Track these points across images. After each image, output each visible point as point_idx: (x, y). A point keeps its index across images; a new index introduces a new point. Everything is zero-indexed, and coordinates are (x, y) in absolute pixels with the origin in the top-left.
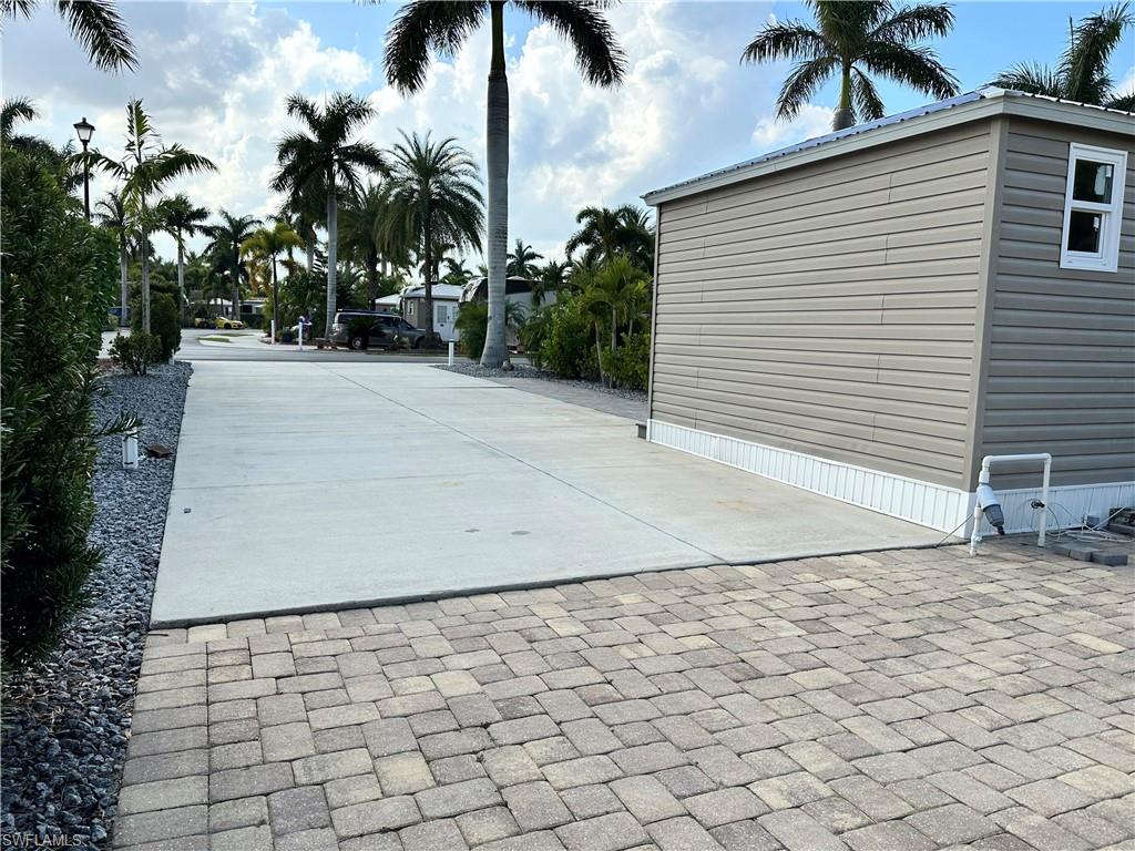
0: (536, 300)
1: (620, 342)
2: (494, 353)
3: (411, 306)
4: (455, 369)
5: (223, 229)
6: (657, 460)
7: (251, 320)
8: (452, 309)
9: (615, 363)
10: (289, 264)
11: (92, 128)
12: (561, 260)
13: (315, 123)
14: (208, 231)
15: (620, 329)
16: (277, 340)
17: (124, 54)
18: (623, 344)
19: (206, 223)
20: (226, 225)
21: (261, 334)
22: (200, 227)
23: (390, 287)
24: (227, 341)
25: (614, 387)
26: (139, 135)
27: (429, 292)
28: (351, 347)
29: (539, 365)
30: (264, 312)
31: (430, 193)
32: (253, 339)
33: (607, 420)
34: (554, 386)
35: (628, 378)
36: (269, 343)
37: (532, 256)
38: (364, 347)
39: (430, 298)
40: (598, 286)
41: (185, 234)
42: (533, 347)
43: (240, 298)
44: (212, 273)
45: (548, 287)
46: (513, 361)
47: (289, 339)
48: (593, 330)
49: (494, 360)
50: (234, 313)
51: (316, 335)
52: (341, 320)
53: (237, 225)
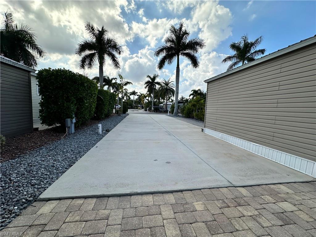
0: (184, 104)
1: (198, 111)
3: (164, 105)
4: (169, 116)
6: (206, 138)
8: (170, 106)
9: (197, 115)
11: (117, 79)
12: (188, 98)
13: (151, 79)
14: (138, 95)
15: (198, 109)
17: (119, 67)
18: (199, 112)
19: (137, 94)
22: (137, 95)
23: (162, 103)
25: (197, 120)
26: (122, 79)
27: (167, 103)
29: (183, 115)
31: (167, 88)
32: (142, 111)
33: (195, 127)
34: (185, 119)
35: (199, 118)
36: (144, 111)
37: (184, 98)
38: (156, 112)
39: (167, 104)
40: (194, 101)
42: (182, 112)
44: (138, 101)
45: (186, 102)
46: (179, 114)
47: (146, 110)
48: (193, 109)
49: (175, 114)
50: (141, 107)
51: (150, 110)
52: (153, 108)
53: (142, 94)
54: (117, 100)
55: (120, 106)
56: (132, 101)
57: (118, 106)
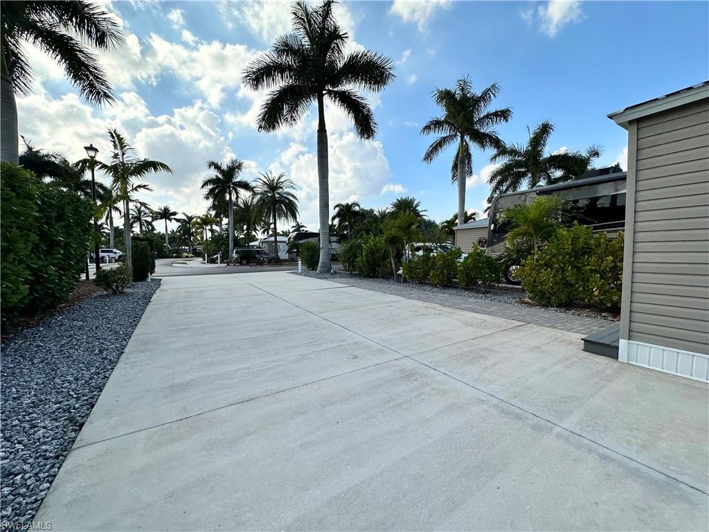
2: (324, 265)
3: (265, 245)
4: (303, 274)
5: (184, 220)
7: (197, 254)
10: (212, 230)
11: (96, 150)
13: (222, 172)
14: (178, 220)
16: (208, 262)
17: (106, 95)
19: (177, 217)
20: (186, 218)
21: (200, 259)
22: (174, 219)
24: (186, 263)
25: (405, 282)
26: (121, 149)
27: (276, 239)
28: (241, 264)
30: (202, 251)
31: (275, 198)
32: (197, 263)
36: (205, 263)
38: (248, 264)
39: (276, 242)
41: (168, 221)
43: (192, 246)
44: (180, 237)
47: (213, 261)
49: (325, 269)
50: (189, 251)
52: (236, 252)
53: (190, 219)
54: (108, 235)
55: (121, 253)
56: (162, 237)
57: (112, 252)
